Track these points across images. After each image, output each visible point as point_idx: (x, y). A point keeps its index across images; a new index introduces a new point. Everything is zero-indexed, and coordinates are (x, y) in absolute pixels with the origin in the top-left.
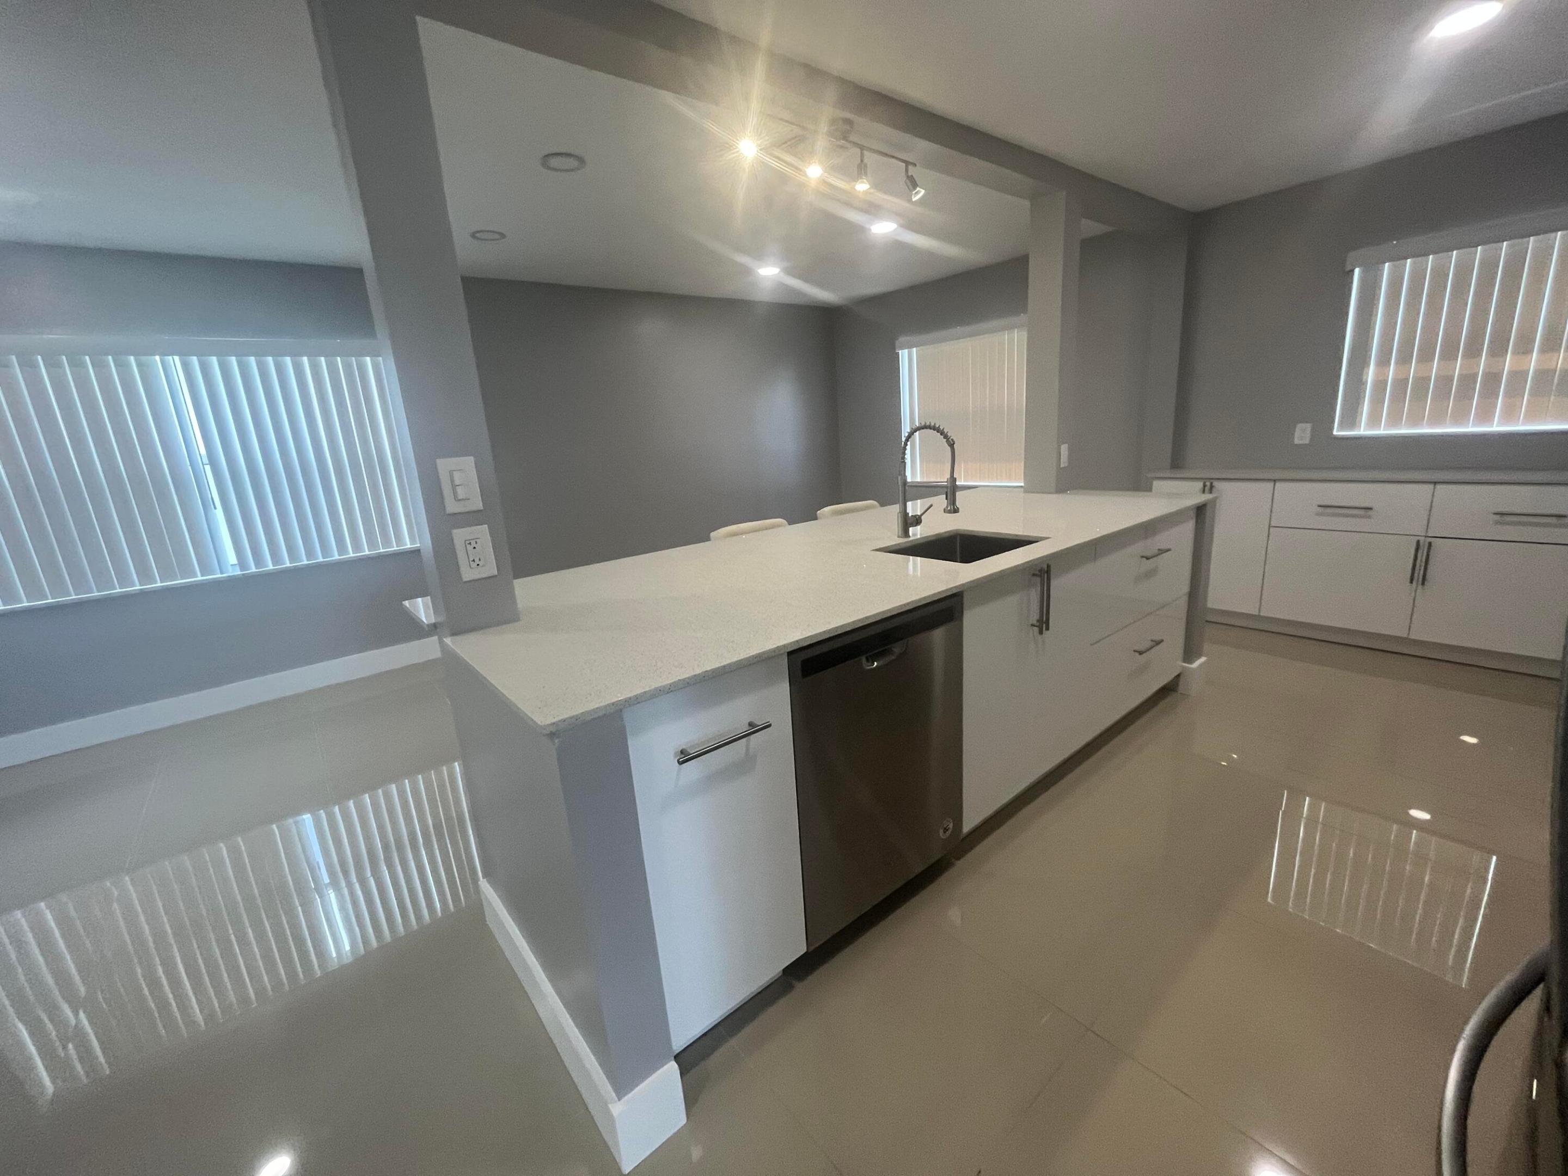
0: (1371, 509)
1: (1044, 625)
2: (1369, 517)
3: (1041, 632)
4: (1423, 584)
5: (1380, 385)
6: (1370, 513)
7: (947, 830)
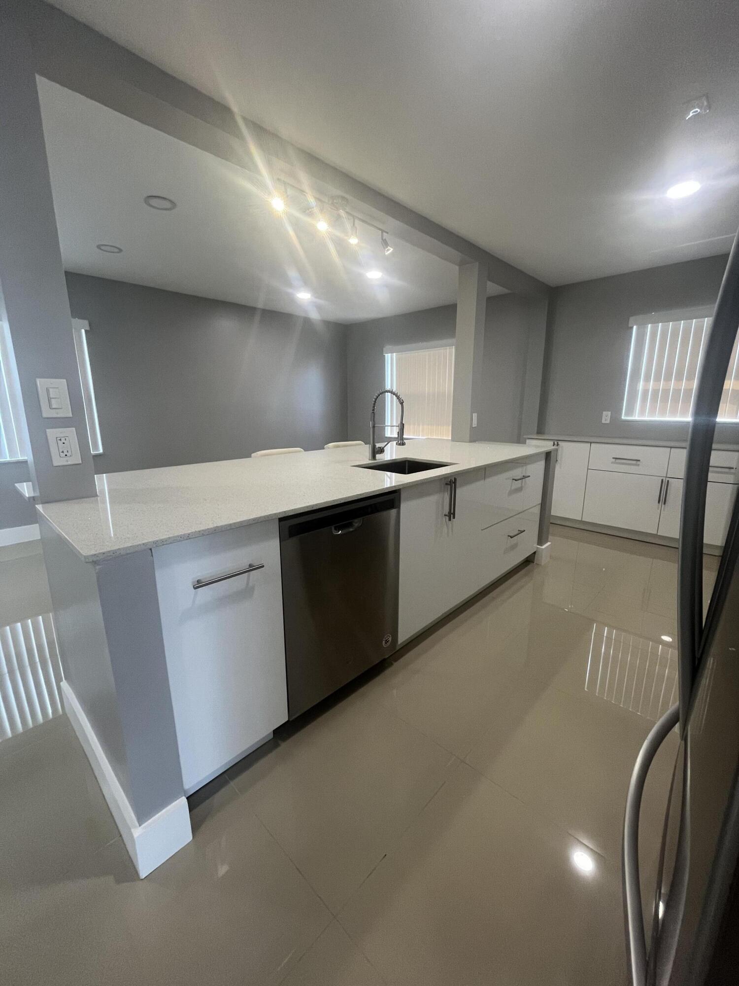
0: (639, 461)
1: (452, 515)
2: (638, 465)
3: (450, 520)
4: (665, 504)
5: (645, 392)
6: (638, 463)
7: (388, 642)
